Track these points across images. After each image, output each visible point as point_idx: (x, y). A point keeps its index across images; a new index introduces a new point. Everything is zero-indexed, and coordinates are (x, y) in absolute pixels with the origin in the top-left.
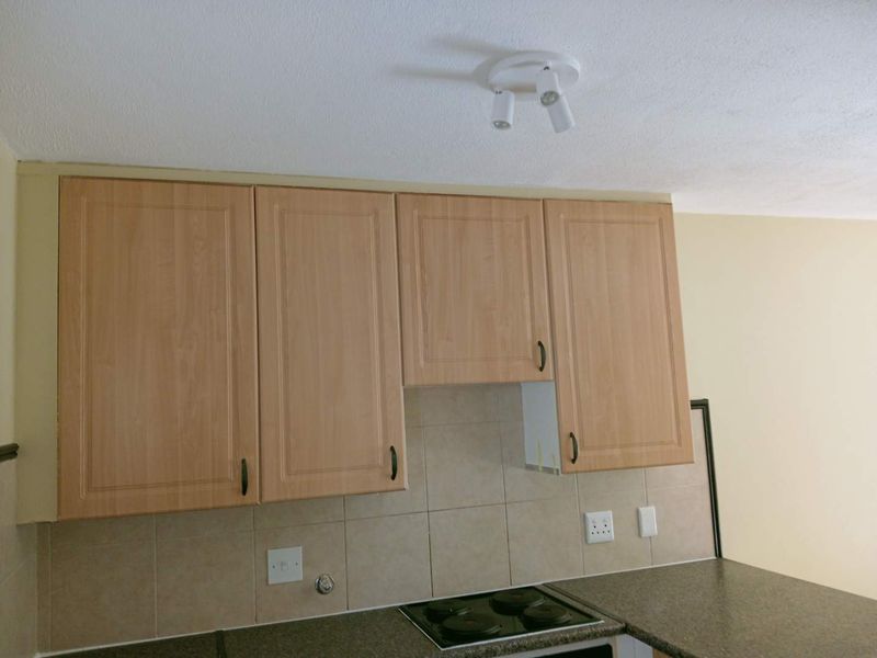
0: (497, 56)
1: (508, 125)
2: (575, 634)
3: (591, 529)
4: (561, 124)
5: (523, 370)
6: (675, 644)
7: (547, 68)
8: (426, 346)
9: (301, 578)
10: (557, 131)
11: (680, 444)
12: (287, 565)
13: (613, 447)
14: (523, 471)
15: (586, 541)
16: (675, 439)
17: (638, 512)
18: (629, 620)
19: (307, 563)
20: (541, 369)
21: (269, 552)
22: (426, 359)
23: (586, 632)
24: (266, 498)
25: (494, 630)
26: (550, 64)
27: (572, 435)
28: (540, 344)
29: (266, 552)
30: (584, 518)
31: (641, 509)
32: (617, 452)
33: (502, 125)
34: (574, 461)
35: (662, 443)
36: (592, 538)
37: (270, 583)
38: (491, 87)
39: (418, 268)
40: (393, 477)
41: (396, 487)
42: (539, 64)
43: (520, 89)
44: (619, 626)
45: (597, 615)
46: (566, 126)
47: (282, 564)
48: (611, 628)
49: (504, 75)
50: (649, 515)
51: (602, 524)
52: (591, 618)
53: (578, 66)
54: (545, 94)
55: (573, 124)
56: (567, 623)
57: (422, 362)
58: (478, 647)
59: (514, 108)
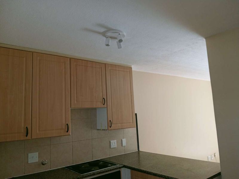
0: (109, 30)
1: (109, 45)
2: (113, 168)
3: (111, 145)
4: (120, 47)
5: (100, 105)
6: (136, 168)
7: (120, 34)
8: (77, 97)
9: (38, 161)
10: (119, 48)
11: (133, 123)
12: (34, 158)
13: (119, 123)
14: (96, 131)
15: (110, 148)
16: (132, 122)
17: (122, 140)
18: (124, 164)
19: (39, 157)
20: (104, 104)
21: (29, 154)
22: (77, 101)
23: (115, 168)
24: (33, 138)
25: (93, 169)
26: (120, 33)
27: (110, 121)
28: (104, 98)
29: (28, 154)
30: (110, 142)
31: (123, 140)
32: (120, 125)
33: (108, 45)
34: (110, 127)
35: (129, 123)
36: (112, 147)
37: (29, 163)
38: (105, 36)
39: (75, 78)
40: (67, 132)
41: (68, 134)
42: (118, 33)
43: (112, 38)
44: (122, 166)
45: (117, 164)
46: (121, 47)
47: (32, 157)
48: (120, 166)
49: (109, 34)
50: (124, 141)
51: (114, 144)
52: (115, 165)
53: (125, 34)
54: (120, 40)
55: (122, 47)
56: (110, 166)
57: (76, 102)
58: (90, 173)
59: (111, 42)
